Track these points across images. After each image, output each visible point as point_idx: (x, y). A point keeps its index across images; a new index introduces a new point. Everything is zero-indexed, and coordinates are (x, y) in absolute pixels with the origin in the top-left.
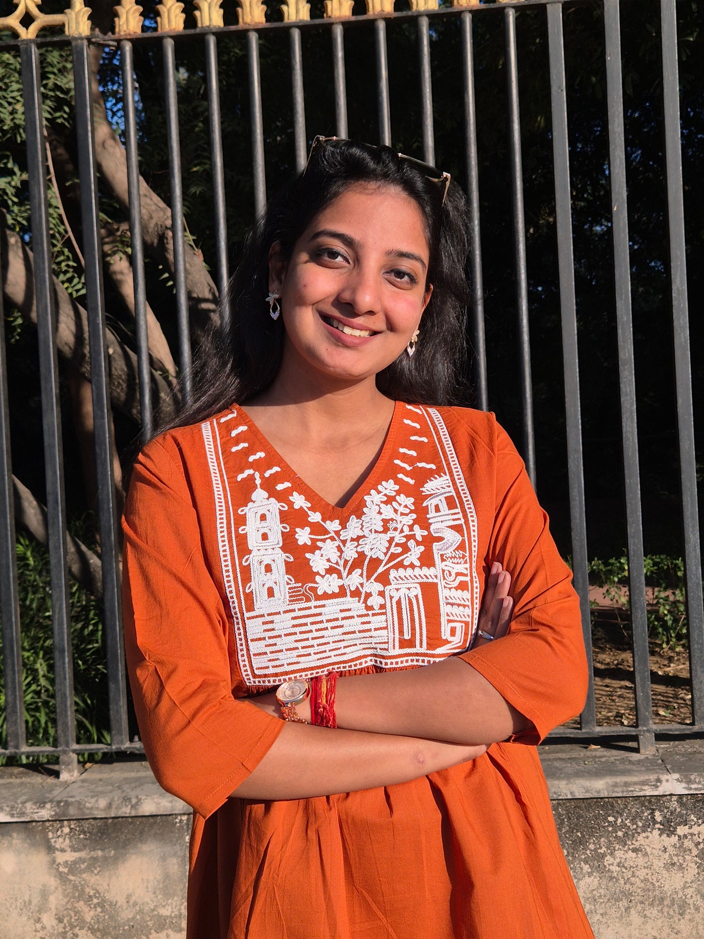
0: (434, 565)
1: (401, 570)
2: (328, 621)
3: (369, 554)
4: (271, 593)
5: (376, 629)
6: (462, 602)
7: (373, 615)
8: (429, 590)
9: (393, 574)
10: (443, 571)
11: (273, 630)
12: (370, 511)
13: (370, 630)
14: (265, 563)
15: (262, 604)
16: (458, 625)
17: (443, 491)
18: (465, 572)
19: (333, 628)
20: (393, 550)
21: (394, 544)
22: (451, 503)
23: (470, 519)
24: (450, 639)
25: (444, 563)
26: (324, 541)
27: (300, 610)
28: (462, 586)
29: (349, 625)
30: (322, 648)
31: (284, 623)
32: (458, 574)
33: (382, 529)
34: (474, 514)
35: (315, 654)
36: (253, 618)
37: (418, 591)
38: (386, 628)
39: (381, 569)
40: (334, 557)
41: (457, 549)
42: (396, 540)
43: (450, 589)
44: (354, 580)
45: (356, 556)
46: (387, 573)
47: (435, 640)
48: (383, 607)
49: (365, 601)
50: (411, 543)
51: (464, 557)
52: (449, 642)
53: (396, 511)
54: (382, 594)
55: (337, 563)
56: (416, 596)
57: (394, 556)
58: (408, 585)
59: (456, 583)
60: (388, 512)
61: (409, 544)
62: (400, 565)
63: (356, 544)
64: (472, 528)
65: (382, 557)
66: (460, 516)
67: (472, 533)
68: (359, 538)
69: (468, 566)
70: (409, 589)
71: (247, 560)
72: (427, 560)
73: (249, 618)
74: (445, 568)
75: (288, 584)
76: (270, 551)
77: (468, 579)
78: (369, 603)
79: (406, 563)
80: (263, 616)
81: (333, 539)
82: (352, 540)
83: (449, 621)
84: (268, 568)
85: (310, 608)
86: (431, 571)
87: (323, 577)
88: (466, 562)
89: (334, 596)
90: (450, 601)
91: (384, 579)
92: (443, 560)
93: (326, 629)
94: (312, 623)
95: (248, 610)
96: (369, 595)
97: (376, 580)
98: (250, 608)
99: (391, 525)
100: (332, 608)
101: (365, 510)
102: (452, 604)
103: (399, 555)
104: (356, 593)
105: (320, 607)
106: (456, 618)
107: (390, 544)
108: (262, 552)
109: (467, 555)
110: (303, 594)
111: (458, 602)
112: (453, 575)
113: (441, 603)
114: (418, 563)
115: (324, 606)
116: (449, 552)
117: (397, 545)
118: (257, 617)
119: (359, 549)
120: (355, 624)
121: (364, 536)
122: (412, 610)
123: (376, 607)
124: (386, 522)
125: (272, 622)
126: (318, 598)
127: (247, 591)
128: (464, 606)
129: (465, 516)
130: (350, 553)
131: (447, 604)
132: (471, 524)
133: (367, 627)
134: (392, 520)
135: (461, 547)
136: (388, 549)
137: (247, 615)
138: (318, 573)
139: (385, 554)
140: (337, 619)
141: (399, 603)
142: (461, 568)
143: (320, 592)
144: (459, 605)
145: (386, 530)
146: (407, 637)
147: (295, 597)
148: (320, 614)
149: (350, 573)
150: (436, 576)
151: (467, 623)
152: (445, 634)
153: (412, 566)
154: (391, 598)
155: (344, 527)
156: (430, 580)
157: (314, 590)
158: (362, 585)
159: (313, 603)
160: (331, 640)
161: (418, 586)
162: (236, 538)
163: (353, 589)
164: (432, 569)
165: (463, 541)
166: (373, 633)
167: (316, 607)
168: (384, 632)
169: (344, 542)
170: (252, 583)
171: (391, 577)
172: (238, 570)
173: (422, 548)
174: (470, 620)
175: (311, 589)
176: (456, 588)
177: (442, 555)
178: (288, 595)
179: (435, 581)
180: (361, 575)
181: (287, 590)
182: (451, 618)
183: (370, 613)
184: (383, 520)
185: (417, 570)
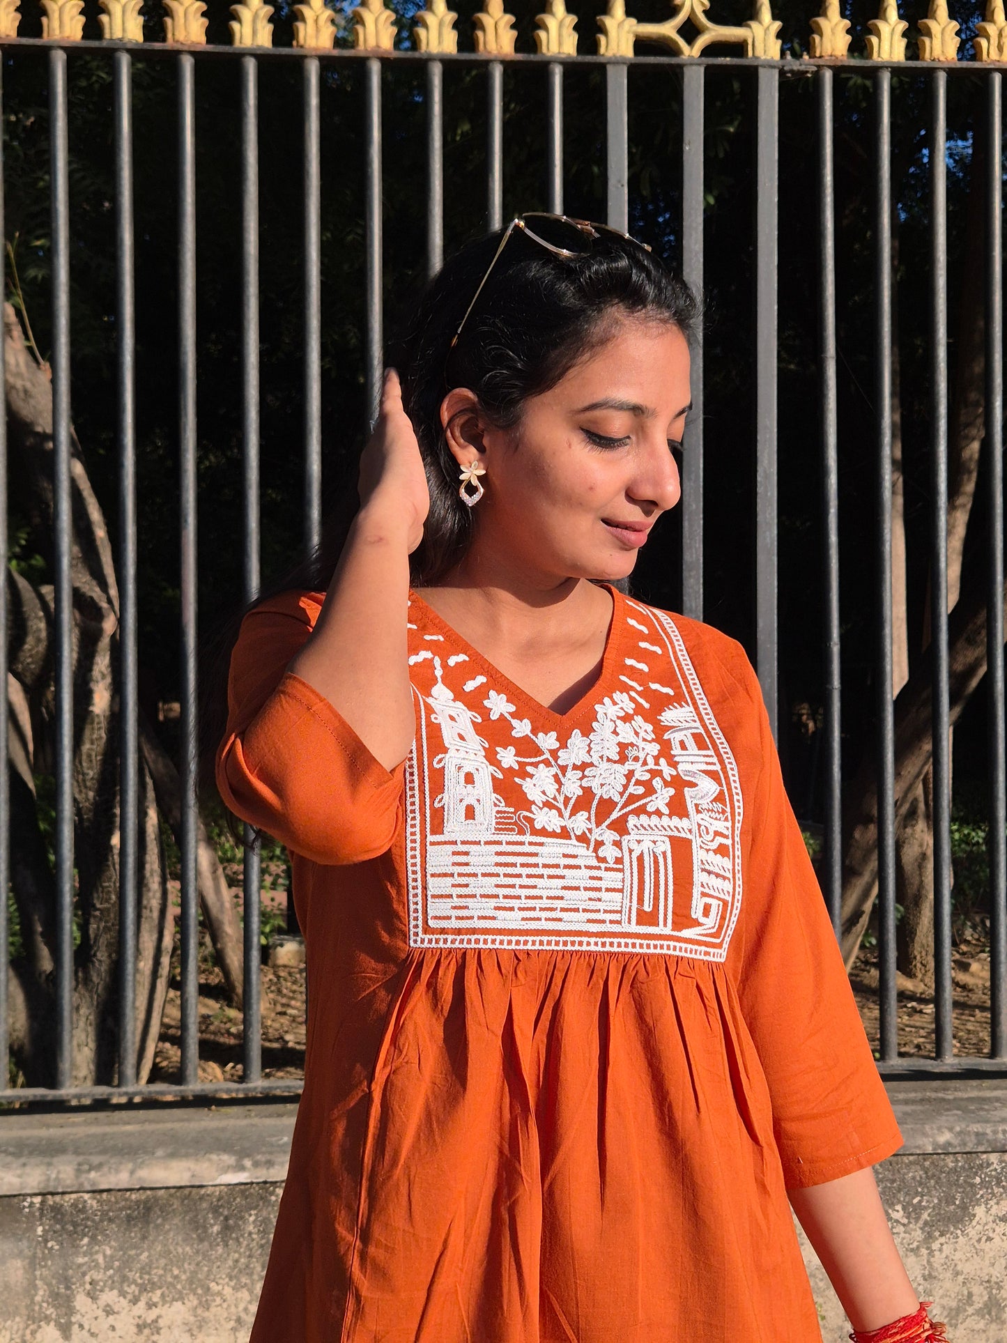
0: (687, 816)
1: (643, 818)
2: (545, 866)
3: (598, 792)
4: (470, 813)
5: (608, 890)
6: (722, 872)
7: (607, 869)
8: (681, 848)
9: (632, 821)
10: (699, 826)
11: (467, 864)
12: (603, 728)
13: (599, 889)
14: (466, 770)
15: (455, 826)
16: (714, 903)
17: (688, 725)
18: (726, 832)
19: (550, 877)
20: (632, 789)
21: (633, 780)
22: (700, 742)
23: (729, 766)
24: (702, 920)
25: (700, 816)
26: (535, 765)
27: (508, 843)
28: (722, 850)
29: (573, 877)
30: (531, 903)
31: (482, 858)
32: (717, 833)
33: (617, 758)
34: (732, 760)
35: (520, 909)
36: (439, 843)
37: (666, 847)
38: (621, 891)
39: (615, 815)
40: (551, 789)
41: (715, 800)
42: (637, 775)
43: (708, 851)
44: (580, 823)
45: (580, 792)
46: (623, 819)
47: (683, 918)
48: (619, 861)
49: (596, 850)
50: (657, 783)
51: (724, 812)
52: (700, 924)
53: (637, 734)
54: (617, 844)
55: (555, 799)
56: (664, 853)
57: (633, 798)
58: (652, 838)
59: (714, 845)
60: (626, 733)
61: (654, 782)
62: (641, 811)
63: (579, 774)
64: (732, 778)
65: (616, 798)
66: (715, 760)
67: (733, 785)
68: (583, 767)
69: (729, 824)
70: (654, 842)
71: (440, 761)
72: (678, 807)
73: (432, 844)
74: (701, 822)
75: (495, 805)
76: (472, 757)
77: (729, 842)
78: (601, 854)
79: (650, 808)
80: (455, 843)
81: (547, 763)
82: (575, 767)
83: (704, 894)
84: (469, 779)
85: (522, 843)
86: (684, 823)
87: (541, 809)
88: (726, 820)
89: (553, 835)
90: (707, 867)
91: (620, 827)
92: (698, 812)
93: (541, 876)
94: (523, 865)
95: (433, 832)
96: (599, 844)
97: (609, 827)
98: (438, 828)
99: (631, 753)
100: (552, 850)
101: (595, 724)
102: (709, 873)
103: (640, 797)
104: (583, 839)
105: (536, 844)
106: (711, 892)
107: (629, 780)
108: (462, 754)
109: (728, 809)
110: (515, 823)
111: (717, 870)
112: (712, 833)
113: (695, 868)
114: (665, 810)
115: (541, 844)
116: (705, 804)
117: (638, 783)
118: (445, 843)
119: (585, 783)
120: (579, 877)
121: (592, 765)
122: (657, 871)
123: (611, 860)
124: (623, 747)
125: (467, 853)
126: (535, 832)
127: (437, 805)
128: (724, 878)
129: (721, 762)
130: (573, 788)
131: (703, 870)
132: (730, 773)
133: (596, 884)
134: (632, 745)
135: (719, 798)
136: (626, 787)
137: (430, 838)
138: (533, 803)
139: (622, 794)
140: (557, 866)
141: (640, 859)
142: (721, 826)
143: (538, 826)
144: (718, 875)
145: (623, 759)
146: (647, 908)
147: (503, 825)
148: (536, 855)
149: (573, 813)
150: (690, 831)
151: (725, 903)
152: (697, 913)
153: (658, 813)
154: (631, 851)
155: (564, 745)
156: (683, 835)
157: (531, 821)
158: (590, 830)
159: (528, 838)
160: (545, 893)
161: (667, 840)
162: (427, 726)
163: (579, 833)
164: (685, 819)
165: (721, 792)
166: (604, 895)
167: (531, 844)
168: (618, 896)
169: (563, 769)
170: (446, 795)
171: (630, 824)
172: (426, 774)
173: (672, 791)
174: (730, 899)
175: (526, 818)
176: (716, 852)
177: (697, 805)
178: (494, 821)
179: (689, 836)
180: (589, 819)
181: (494, 814)
182: (706, 890)
183: (603, 865)
184: (619, 744)
185: (665, 820)
